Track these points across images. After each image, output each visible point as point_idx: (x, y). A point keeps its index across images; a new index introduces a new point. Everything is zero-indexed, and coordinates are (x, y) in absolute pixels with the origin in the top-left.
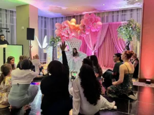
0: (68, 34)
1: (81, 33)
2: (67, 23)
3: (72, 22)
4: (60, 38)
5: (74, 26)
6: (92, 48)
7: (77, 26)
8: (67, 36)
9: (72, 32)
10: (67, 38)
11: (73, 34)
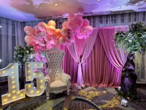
0: (45, 43)
1: (64, 41)
2: (43, 26)
3: (50, 25)
4: (31, 49)
5: (53, 30)
6: (78, 59)
7: (58, 30)
8: (43, 45)
9: (50, 40)
10: (43, 47)
11: (52, 42)
